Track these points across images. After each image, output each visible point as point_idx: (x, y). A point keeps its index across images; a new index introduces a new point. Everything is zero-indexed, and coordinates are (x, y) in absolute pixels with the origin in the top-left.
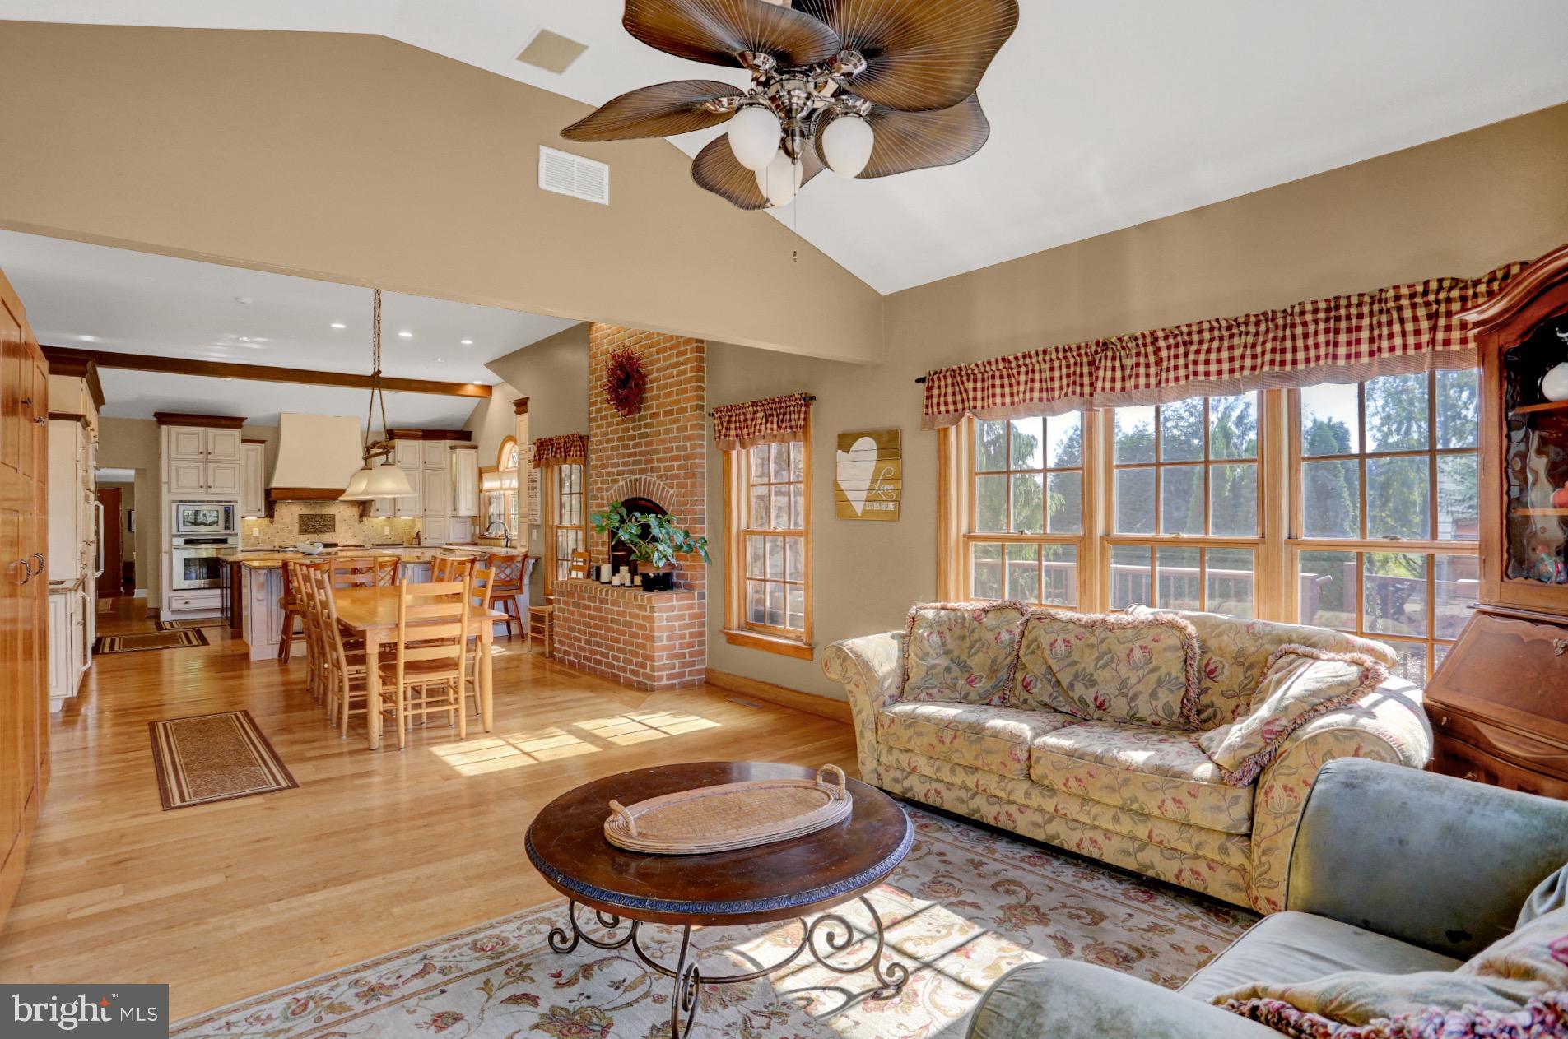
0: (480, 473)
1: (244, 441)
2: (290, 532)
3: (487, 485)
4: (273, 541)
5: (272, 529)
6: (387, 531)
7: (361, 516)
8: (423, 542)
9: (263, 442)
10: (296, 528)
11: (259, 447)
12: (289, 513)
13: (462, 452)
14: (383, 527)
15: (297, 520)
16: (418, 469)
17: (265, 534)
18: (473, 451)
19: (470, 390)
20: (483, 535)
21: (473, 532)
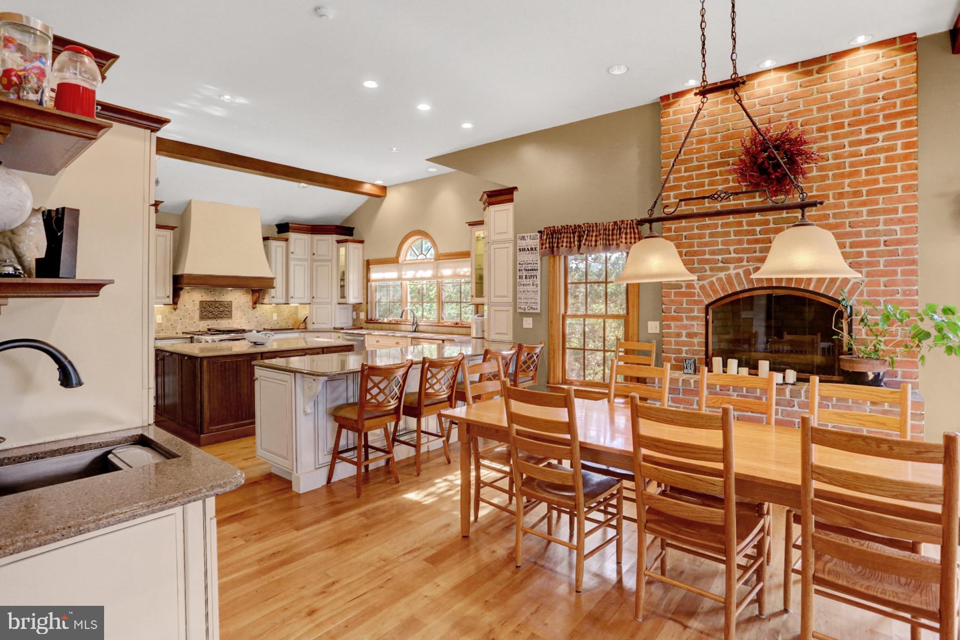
0: (368, 264)
1: (158, 227)
2: (192, 318)
3: (374, 276)
4: (175, 328)
5: (175, 316)
6: (275, 317)
7: (255, 303)
8: (310, 326)
9: (172, 228)
10: (197, 315)
11: (168, 233)
12: (192, 299)
13: (351, 245)
14: (272, 313)
15: (198, 306)
16: (306, 260)
17: (168, 320)
18: (360, 245)
19: (367, 188)
20: (371, 320)
21: (355, 317)
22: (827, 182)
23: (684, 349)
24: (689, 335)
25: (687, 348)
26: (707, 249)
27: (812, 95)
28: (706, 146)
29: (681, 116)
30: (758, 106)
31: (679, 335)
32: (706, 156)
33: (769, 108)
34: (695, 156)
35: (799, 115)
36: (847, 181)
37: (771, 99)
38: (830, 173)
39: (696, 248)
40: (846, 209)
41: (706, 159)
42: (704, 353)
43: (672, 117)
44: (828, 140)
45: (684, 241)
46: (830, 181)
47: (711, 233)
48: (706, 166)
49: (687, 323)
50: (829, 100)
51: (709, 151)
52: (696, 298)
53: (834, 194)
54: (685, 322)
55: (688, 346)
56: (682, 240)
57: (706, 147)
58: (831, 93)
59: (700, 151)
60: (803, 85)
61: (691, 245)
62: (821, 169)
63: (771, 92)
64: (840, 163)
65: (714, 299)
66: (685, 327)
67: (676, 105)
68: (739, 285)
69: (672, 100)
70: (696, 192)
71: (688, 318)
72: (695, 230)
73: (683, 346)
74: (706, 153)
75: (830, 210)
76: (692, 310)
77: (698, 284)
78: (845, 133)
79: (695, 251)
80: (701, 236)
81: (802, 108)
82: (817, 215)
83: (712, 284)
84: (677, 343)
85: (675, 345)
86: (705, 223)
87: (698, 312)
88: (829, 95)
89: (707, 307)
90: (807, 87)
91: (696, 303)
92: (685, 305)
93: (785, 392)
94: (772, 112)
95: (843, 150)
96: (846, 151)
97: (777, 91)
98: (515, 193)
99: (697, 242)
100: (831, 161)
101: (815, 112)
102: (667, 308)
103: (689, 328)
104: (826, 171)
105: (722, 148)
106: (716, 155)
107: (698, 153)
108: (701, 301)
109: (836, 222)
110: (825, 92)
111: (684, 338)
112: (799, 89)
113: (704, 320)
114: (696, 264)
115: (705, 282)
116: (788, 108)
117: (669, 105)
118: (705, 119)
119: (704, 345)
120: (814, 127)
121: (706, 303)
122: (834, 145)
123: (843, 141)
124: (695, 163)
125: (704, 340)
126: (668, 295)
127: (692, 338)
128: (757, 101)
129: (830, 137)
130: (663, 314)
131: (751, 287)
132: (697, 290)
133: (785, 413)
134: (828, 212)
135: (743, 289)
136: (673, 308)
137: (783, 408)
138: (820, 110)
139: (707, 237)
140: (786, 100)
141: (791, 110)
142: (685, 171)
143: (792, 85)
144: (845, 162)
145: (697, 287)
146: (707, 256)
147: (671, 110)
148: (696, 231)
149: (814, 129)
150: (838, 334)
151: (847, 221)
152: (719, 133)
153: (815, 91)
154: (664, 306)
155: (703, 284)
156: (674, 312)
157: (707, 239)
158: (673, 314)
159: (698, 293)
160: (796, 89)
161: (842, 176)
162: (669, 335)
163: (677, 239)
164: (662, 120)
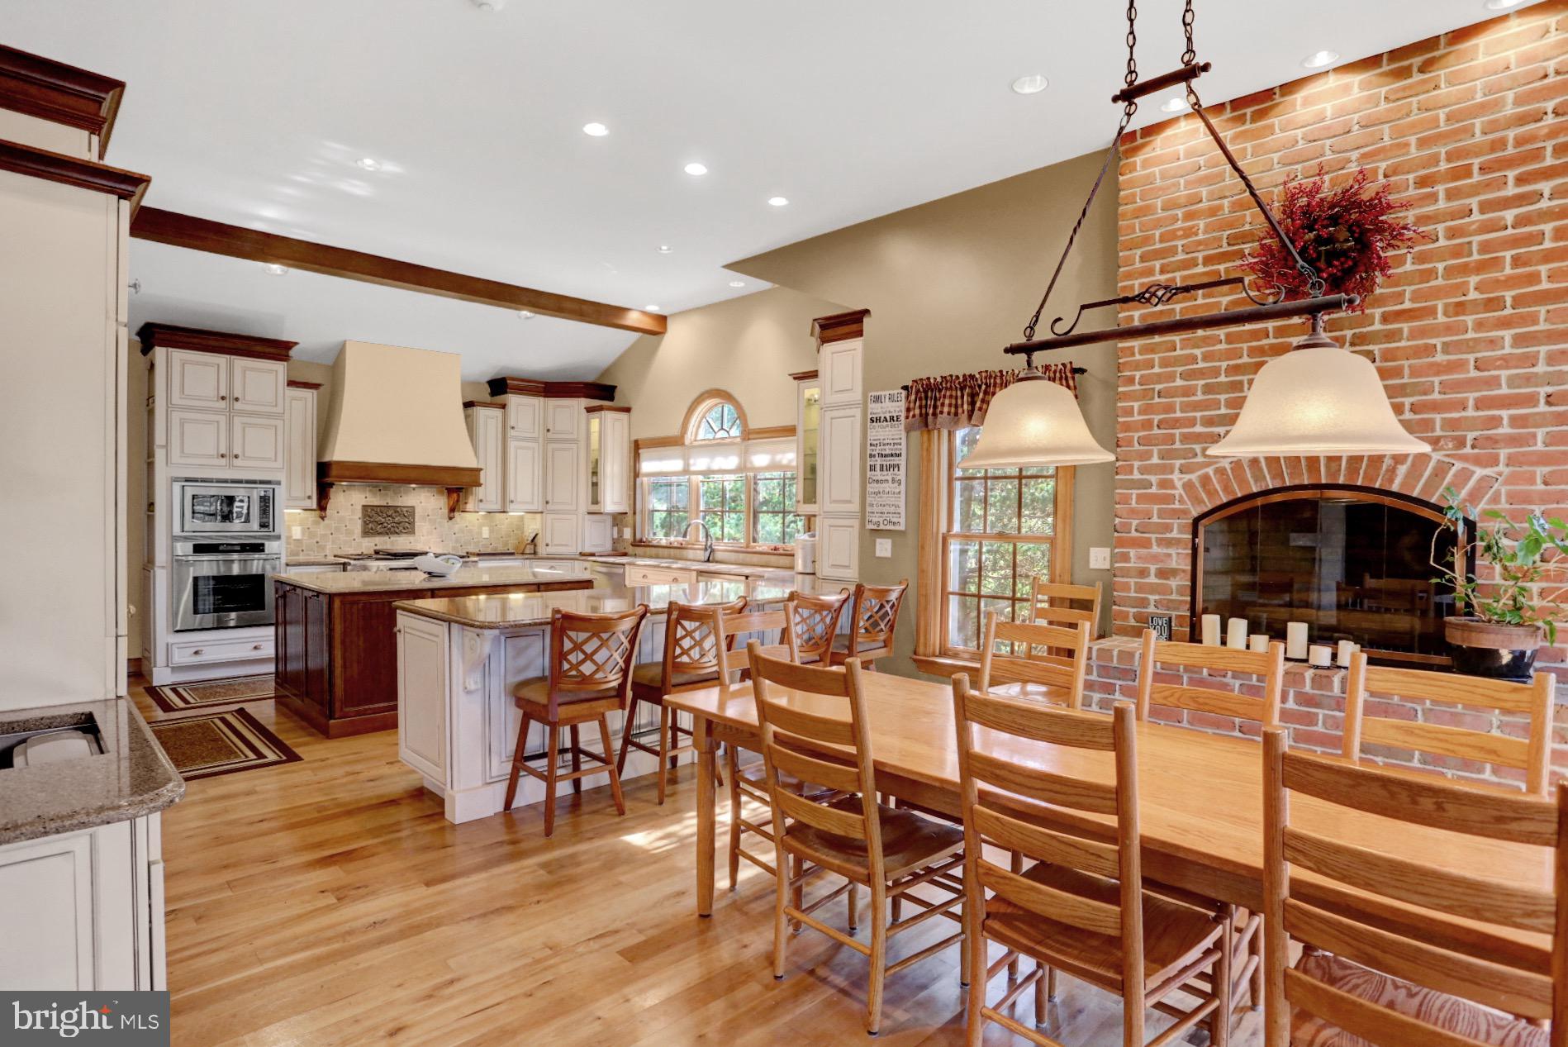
0: (637, 447)
1: (292, 383)
2: (349, 533)
3: (647, 466)
4: (323, 548)
5: (322, 528)
6: (486, 532)
7: (452, 510)
8: (542, 550)
9: (315, 386)
10: (358, 527)
11: (309, 395)
12: (349, 502)
13: (609, 416)
14: (481, 526)
15: (359, 514)
16: (534, 440)
17: (312, 535)
18: (624, 416)
19: (633, 319)
20: (641, 541)
21: (616, 536)
22: (1433, 283)
23: (1153, 598)
24: (1163, 574)
25: (1157, 597)
26: (1198, 414)
27: (1408, 115)
28: (1201, 224)
29: (1156, 170)
30: (1301, 142)
31: (1143, 573)
32: (1200, 243)
33: (1323, 147)
34: (1179, 243)
35: (1382, 156)
36: (1473, 280)
37: (1328, 128)
38: (1440, 266)
39: (1178, 414)
40: (1470, 335)
41: (1201, 248)
42: (1188, 606)
43: (1140, 172)
44: (1437, 200)
45: (1157, 400)
46: (1440, 282)
47: (1206, 385)
48: (1200, 261)
49: (1159, 550)
50: (1442, 124)
51: (1205, 232)
52: (1177, 506)
53: (1446, 306)
54: (1155, 549)
55: (1159, 594)
56: (1153, 398)
57: (1202, 226)
58: (1447, 110)
59: (1189, 232)
60: (1391, 97)
61: (1170, 408)
62: (1421, 258)
63: (1329, 113)
64: (1461, 245)
65: (1210, 506)
66: (1155, 558)
67: (1147, 149)
68: (1256, 481)
69: (1140, 141)
70: (1181, 309)
71: (1160, 542)
72: (1178, 380)
73: (1151, 594)
74: (1201, 237)
75: (1437, 336)
76: (1168, 528)
77: (1180, 479)
78: (1472, 185)
79: (1177, 420)
80: (1188, 392)
81: (1387, 141)
82: (1410, 347)
83: (1205, 480)
84: (1140, 588)
85: (1136, 592)
86: (1195, 366)
87: (1180, 532)
88: (1442, 114)
89: (1196, 522)
90: (1398, 99)
91: (1176, 513)
92: (1155, 519)
93: (1332, 682)
94: (1328, 152)
95: (1467, 220)
96: (1473, 223)
97: (1341, 112)
98: (866, 320)
99: (1181, 402)
100: (1442, 242)
101: (1413, 149)
102: (1123, 524)
103: (1162, 561)
104: (1431, 261)
105: (1231, 226)
106: (1220, 239)
107: (1186, 236)
108: (1185, 512)
109: (1449, 361)
110: (1435, 109)
111: (1152, 579)
112: (1383, 106)
113: (1190, 545)
114: (1178, 443)
115: (1193, 477)
116: (1361, 142)
117: (1135, 150)
118: (1201, 173)
119: (1188, 592)
120: (1411, 177)
121: (1195, 514)
122: (1448, 210)
123: (1467, 201)
124: (1181, 256)
125: (1189, 583)
126: (1126, 500)
127: (1168, 579)
128: (1299, 133)
129: (1441, 195)
130: (1116, 534)
131: (1278, 484)
132: (1179, 491)
133: (1330, 722)
134: (1433, 341)
135: (1264, 488)
136: (1135, 523)
137: (1327, 712)
138: (1423, 143)
139: (1199, 393)
140: (1357, 127)
141: (1367, 146)
142: (1162, 272)
143: (1369, 98)
144: (1470, 243)
145: (1179, 484)
146: (1198, 429)
147: (1138, 159)
148: (1179, 382)
149: (1411, 182)
150: (1441, 575)
151: (1471, 357)
152: (1225, 197)
153: (1415, 106)
154: (1117, 520)
155: (1190, 480)
156: (1136, 530)
157: (1200, 397)
158: (1134, 534)
159: (1181, 496)
160: (1377, 106)
161: (1465, 270)
162: (1126, 573)
163: (1144, 398)
164: (1121, 178)
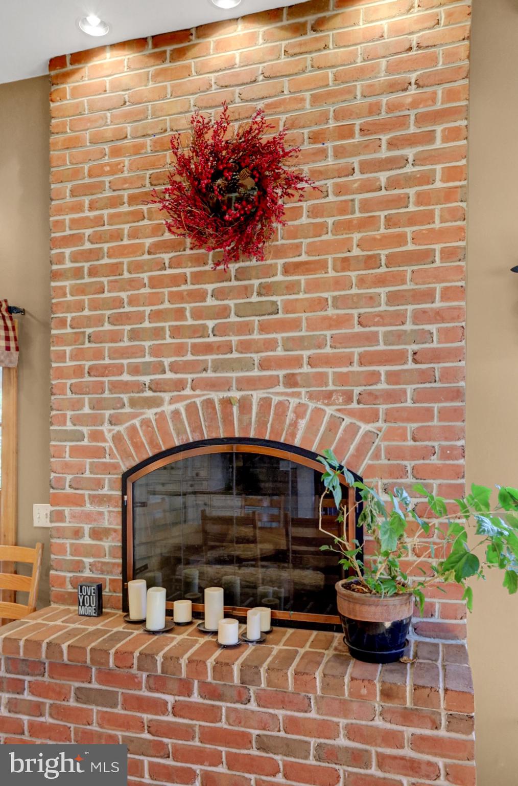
22: (324, 237)
23: (87, 560)
24: (97, 534)
25: (91, 560)
26: (125, 362)
27: (304, 71)
28: (127, 161)
29: (85, 100)
30: (214, 87)
31: (77, 533)
32: (125, 180)
33: (233, 93)
34: (107, 179)
35: (281, 109)
36: (356, 236)
37: (237, 75)
38: (330, 221)
39: (107, 361)
40: (354, 291)
41: (126, 186)
42: (120, 569)
43: (69, 101)
44: (326, 157)
45: (87, 345)
46: (329, 237)
47: (132, 330)
48: (126, 199)
49: (92, 508)
50: (331, 83)
51: (130, 170)
52: (107, 460)
53: (335, 260)
54: (88, 507)
55: (93, 556)
56: (83, 343)
57: (127, 163)
58: (335, 70)
59: (116, 169)
60: (290, 52)
61: (99, 355)
62: (315, 212)
63: (237, 61)
64: (346, 201)
65: (137, 461)
66: (88, 517)
67: (76, 77)
68: (178, 435)
69: (69, 67)
70: (109, 248)
71: (93, 499)
72: (106, 324)
73: (86, 557)
74: (126, 174)
75: (328, 291)
76: (99, 484)
77: (110, 431)
78: (354, 145)
79: (106, 367)
80: (115, 337)
81: (287, 95)
82: (306, 299)
83: (133, 430)
84: (76, 550)
85: (72, 555)
86: (122, 310)
87: (111, 488)
88: (330, 73)
89: (126, 476)
90: (295, 54)
91: (108, 468)
92: (87, 474)
93: (232, 671)
94: (237, 100)
95: (351, 178)
96: (356, 181)
97: (247, 62)
99: (110, 348)
100: (331, 198)
101: (308, 105)
102: (59, 480)
103: (95, 520)
104: (322, 216)
105: (153, 166)
106: (143, 178)
107: (112, 173)
108: (115, 466)
109: (338, 315)
110: (326, 68)
111: (87, 540)
112: (284, 59)
113: (120, 502)
114: (107, 392)
115: (121, 428)
116: (265, 94)
117: (67, 75)
118: (126, 108)
119: (120, 553)
120: (306, 131)
121: (124, 468)
122: (336, 167)
123: (350, 160)
124: (108, 194)
125: (120, 544)
126: (60, 454)
127: (101, 539)
128: (212, 76)
129: (330, 152)
130: (52, 491)
131: (198, 438)
132: (109, 444)
133: (233, 716)
134: (325, 295)
135: (185, 442)
136: (69, 478)
137: (229, 705)
138: (315, 99)
139: (126, 339)
140: (261, 77)
141: (270, 97)
142: (91, 208)
143: (272, 50)
144: (353, 200)
145: (108, 436)
146: (126, 377)
147: (68, 86)
148: (107, 327)
149: (306, 137)
150: (330, 541)
151: (355, 312)
152: (148, 135)
153: (309, 63)
154: (53, 475)
155: (119, 432)
156: (70, 486)
157: (126, 343)
158: (68, 490)
159: (111, 449)
160: (279, 58)
161: (348, 226)
162: (61, 533)
163: (75, 342)
164: (52, 105)
